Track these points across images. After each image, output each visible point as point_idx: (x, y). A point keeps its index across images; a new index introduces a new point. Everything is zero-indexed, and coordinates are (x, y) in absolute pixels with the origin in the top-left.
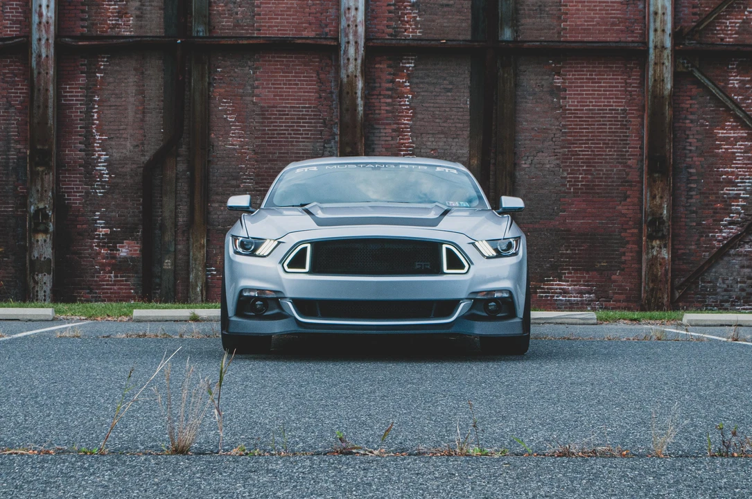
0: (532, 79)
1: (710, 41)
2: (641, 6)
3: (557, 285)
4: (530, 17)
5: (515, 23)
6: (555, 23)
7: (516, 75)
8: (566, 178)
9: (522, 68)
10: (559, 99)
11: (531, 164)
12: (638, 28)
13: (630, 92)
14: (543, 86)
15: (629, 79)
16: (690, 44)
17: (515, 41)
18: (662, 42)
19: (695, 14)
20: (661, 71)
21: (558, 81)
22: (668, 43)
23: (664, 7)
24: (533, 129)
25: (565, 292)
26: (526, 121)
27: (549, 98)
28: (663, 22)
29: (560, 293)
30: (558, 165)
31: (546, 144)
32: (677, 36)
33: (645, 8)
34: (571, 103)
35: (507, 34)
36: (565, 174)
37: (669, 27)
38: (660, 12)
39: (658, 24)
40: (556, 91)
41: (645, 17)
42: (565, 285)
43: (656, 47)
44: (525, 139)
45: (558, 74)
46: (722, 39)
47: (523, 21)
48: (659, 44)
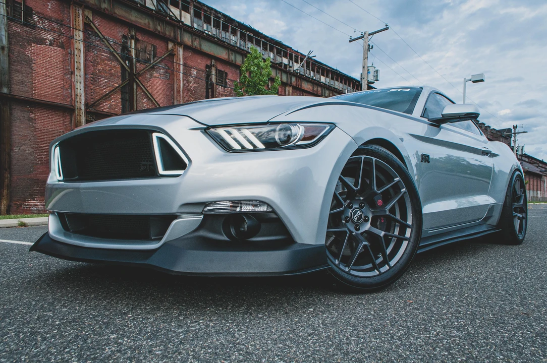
0: (18, 113)
1: (98, 110)
2: (70, 91)
3: (32, 202)
4: (17, 85)
5: (9, 86)
6: (30, 90)
7: (11, 109)
8: (37, 157)
9: (14, 107)
10: (33, 123)
11: (19, 150)
12: (69, 100)
13: (66, 125)
14: (24, 117)
15: (65, 119)
16: (92, 110)
17: (9, 94)
18: (80, 107)
19: (92, 98)
20: (80, 118)
21: (32, 116)
22: (83, 108)
23: (80, 93)
24: (20, 134)
25: (36, 205)
26: (16, 131)
27: (28, 122)
28: (80, 99)
29: (34, 206)
30: (33, 151)
31: (27, 142)
32: (86, 105)
33: (72, 92)
34: (38, 126)
35: (5, 90)
36: (36, 156)
37: (83, 102)
38: (79, 95)
39: (78, 100)
40: (31, 120)
41: (71, 96)
42: (36, 202)
43: (77, 108)
44: (16, 138)
45: (32, 113)
46: (103, 110)
47: (13, 86)
48: (79, 107)
